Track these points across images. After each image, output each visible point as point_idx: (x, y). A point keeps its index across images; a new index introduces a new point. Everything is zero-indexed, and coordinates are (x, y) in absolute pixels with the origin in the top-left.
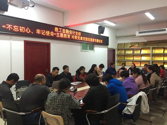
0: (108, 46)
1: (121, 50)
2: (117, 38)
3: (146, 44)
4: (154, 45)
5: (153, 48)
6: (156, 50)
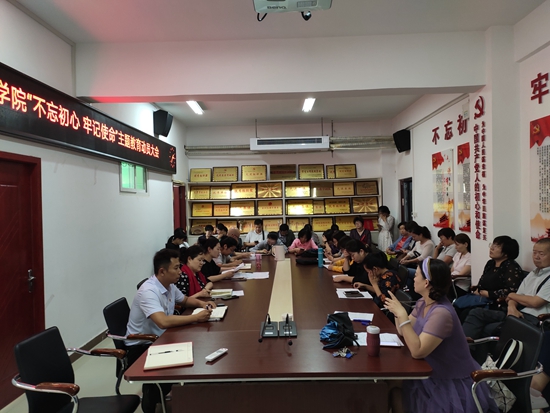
0: (174, 175)
2: (190, 150)
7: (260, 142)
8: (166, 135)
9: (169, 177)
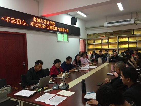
0: (80, 36)
1: (91, 40)
2: (87, 29)
3: (112, 34)
4: (120, 35)
5: (119, 37)
6: (121, 39)
7: (108, 24)
8: (75, 24)
9: (78, 37)
